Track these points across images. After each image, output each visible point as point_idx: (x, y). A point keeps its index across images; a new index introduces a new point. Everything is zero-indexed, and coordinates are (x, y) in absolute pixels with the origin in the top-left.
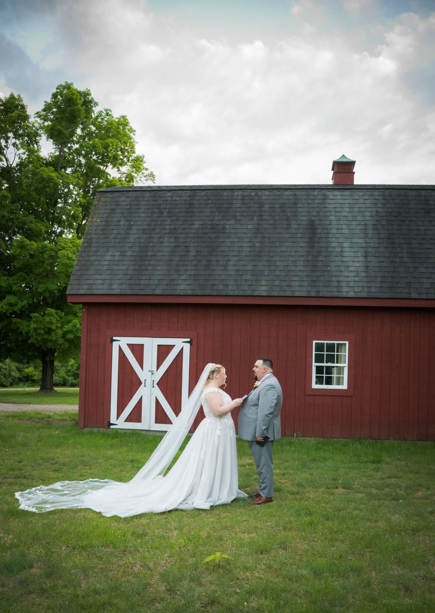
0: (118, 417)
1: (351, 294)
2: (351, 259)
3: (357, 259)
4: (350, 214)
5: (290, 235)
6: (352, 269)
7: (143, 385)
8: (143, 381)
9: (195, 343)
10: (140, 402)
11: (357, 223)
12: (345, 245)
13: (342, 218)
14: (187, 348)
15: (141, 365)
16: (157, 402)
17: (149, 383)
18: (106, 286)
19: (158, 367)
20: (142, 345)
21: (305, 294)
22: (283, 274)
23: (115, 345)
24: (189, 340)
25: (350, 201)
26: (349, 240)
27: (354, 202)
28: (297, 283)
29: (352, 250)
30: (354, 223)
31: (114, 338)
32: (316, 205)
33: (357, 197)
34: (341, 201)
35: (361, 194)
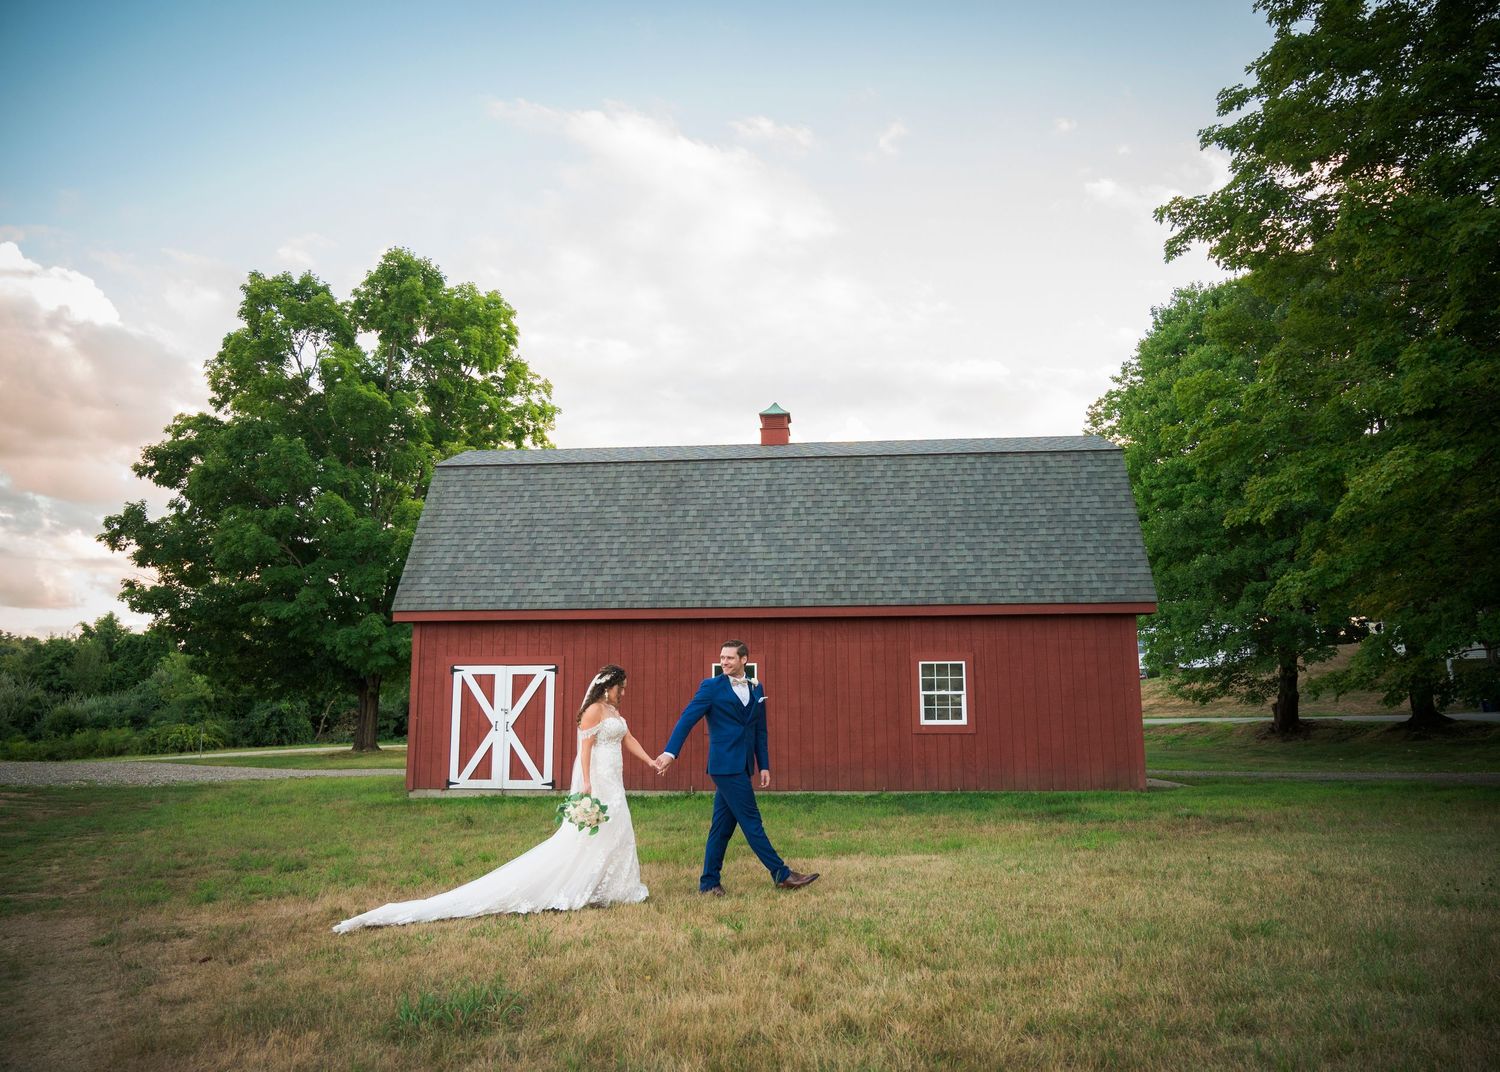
0: (460, 772)
1: (756, 603)
2: (761, 556)
3: (768, 556)
4: (766, 494)
5: (686, 526)
6: (760, 569)
7: (493, 728)
8: (494, 724)
9: (561, 672)
10: (490, 751)
11: (774, 506)
12: (756, 537)
13: (755, 500)
14: (551, 676)
15: (492, 703)
16: (513, 751)
17: (501, 726)
18: (445, 600)
19: (513, 705)
20: (493, 676)
21: (698, 604)
22: (673, 578)
23: (457, 677)
24: (553, 667)
25: (769, 476)
26: (762, 531)
27: (774, 476)
28: (689, 591)
29: (764, 543)
30: (770, 506)
31: (456, 667)
32: (724, 483)
33: (778, 470)
34: (756, 476)
35: (784, 465)
